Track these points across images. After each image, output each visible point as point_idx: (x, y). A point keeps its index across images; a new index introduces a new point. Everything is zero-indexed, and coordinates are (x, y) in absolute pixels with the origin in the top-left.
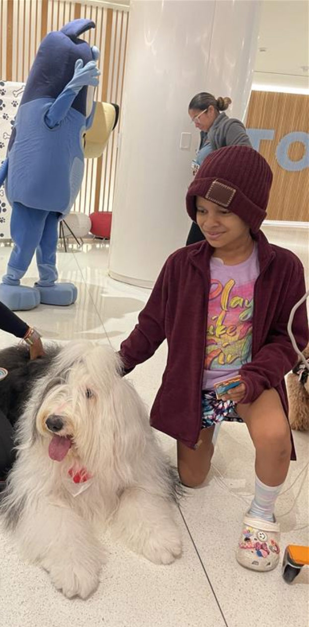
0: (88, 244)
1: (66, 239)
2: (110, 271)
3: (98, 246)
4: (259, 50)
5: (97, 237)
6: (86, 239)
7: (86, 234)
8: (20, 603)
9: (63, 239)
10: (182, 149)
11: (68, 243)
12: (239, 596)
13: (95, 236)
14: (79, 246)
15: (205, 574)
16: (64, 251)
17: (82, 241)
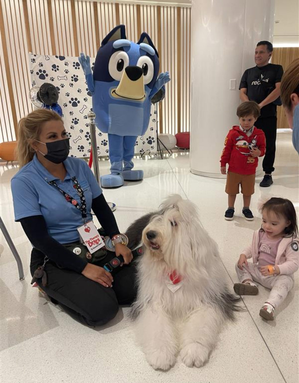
0: (175, 153)
1: (161, 151)
2: (191, 169)
3: (182, 154)
4: (275, 23)
5: (181, 148)
6: (174, 150)
7: (173, 147)
8: (158, 375)
9: (159, 151)
10: (231, 89)
11: (163, 154)
12: (292, 365)
13: (179, 148)
14: (170, 155)
15: (269, 352)
16: (161, 158)
17: (172, 152)
